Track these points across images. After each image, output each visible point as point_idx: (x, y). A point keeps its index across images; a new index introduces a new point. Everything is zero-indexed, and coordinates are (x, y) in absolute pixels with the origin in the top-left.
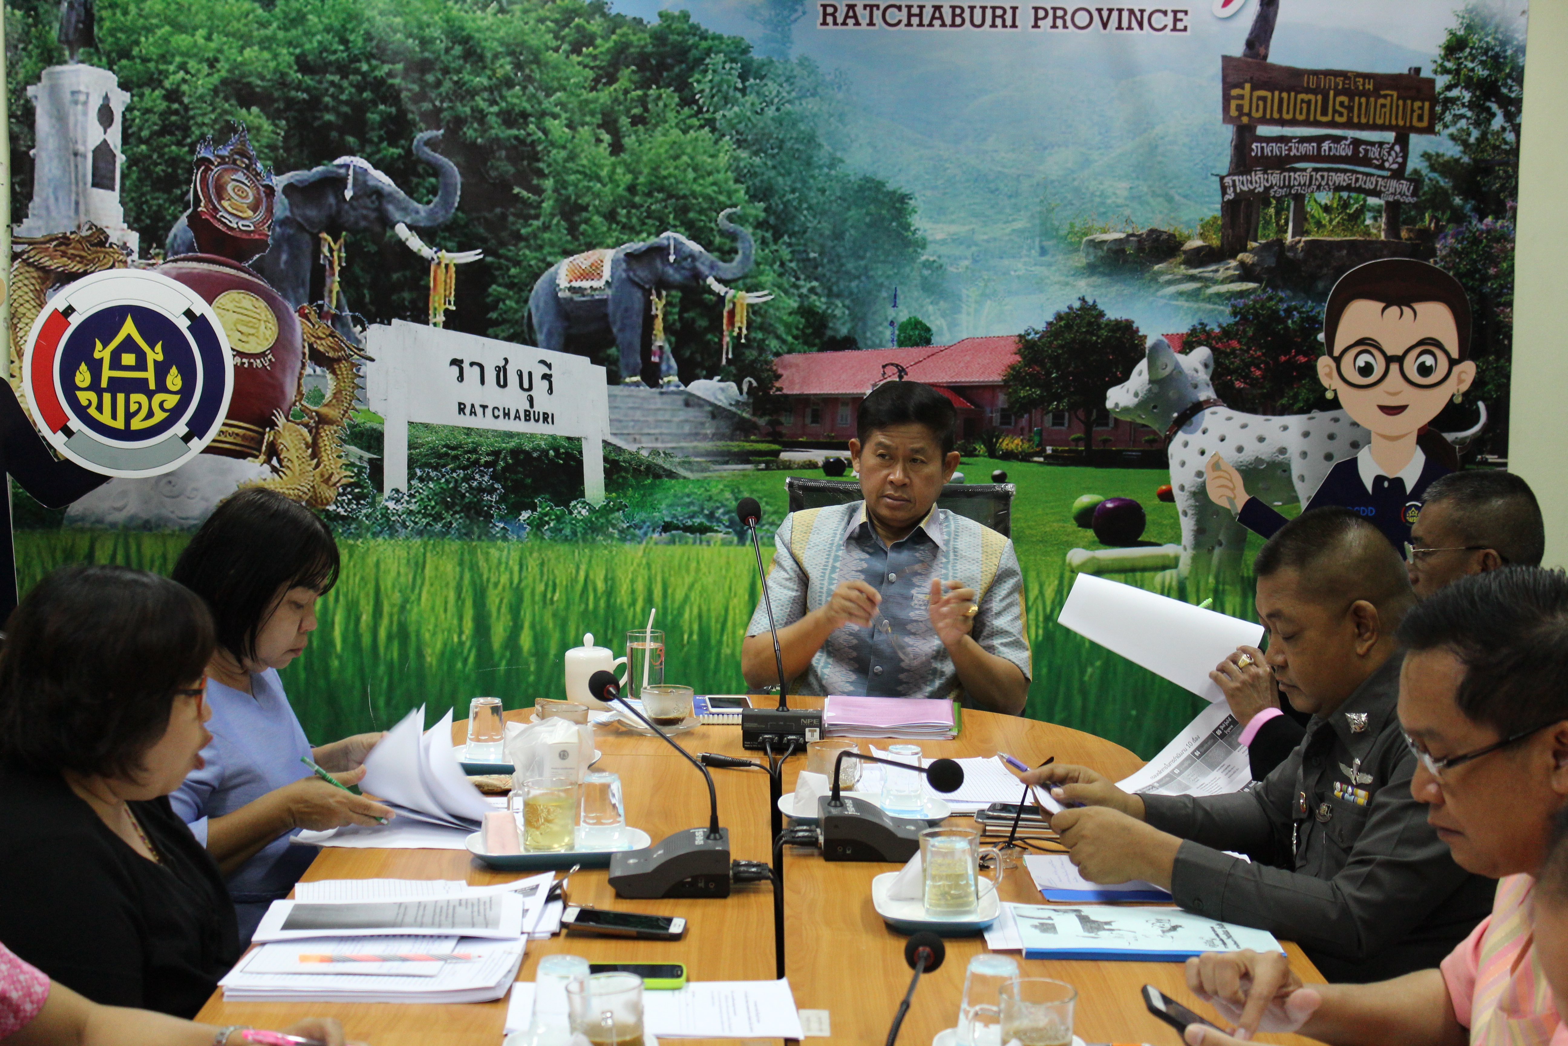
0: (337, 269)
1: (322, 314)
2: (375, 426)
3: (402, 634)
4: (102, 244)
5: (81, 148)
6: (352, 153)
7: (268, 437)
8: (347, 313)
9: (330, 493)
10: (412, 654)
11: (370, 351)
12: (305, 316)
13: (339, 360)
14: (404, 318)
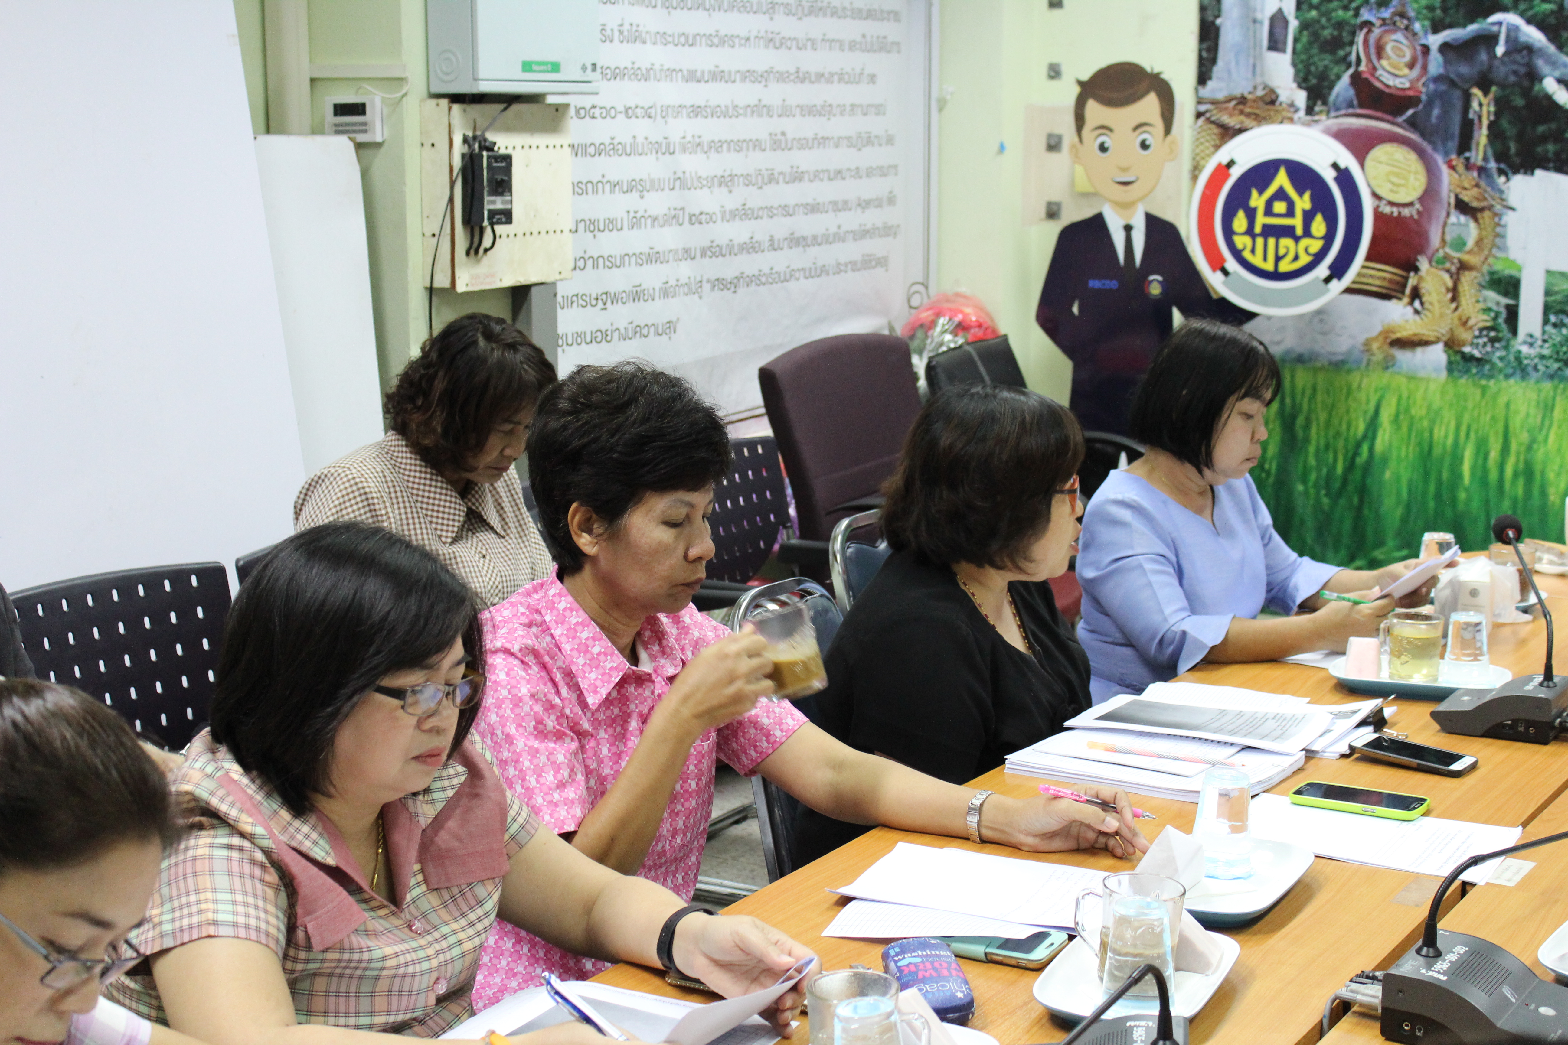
0: (1485, 123)
1: (1468, 166)
2: (1514, 272)
3: (1528, 472)
4: (1273, 102)
5: (1259, 16)
6: (1504, 9)
7: (1412, 281)
8: (1492, 165)
9: (1465, 335)
10: (1536, 491)
11: (1512, 201)
12: (1452, 168)
13: (1482, 210)
14: (1546, 168)
